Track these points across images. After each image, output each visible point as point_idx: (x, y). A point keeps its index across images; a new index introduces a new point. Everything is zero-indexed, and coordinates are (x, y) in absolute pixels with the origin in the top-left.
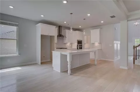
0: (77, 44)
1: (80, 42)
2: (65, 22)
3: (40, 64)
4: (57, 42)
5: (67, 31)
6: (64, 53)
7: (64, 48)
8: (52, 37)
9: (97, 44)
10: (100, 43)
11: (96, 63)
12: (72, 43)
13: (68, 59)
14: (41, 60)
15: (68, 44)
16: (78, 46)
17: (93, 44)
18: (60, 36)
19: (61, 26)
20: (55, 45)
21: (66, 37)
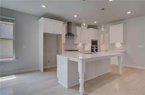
0: (92, 45)
1: (94, 43)
2: (76, 16)
3: (43, 71)
4: (66, 42)
5: (78, 28)
6: (72, 59)
7: (74, 50)
8: (58, 36)
9: (118, 45)
10: (124, 44)
11: (121, 72)
12: (85, 44)
13: (80, 70)
14: (44, 65)
15: (80, 45)
16: (92, 47)
17: (114, 44)
18: (69, 34)
19: (71, 23)
20: (63, 46)
21: (77, 37)
